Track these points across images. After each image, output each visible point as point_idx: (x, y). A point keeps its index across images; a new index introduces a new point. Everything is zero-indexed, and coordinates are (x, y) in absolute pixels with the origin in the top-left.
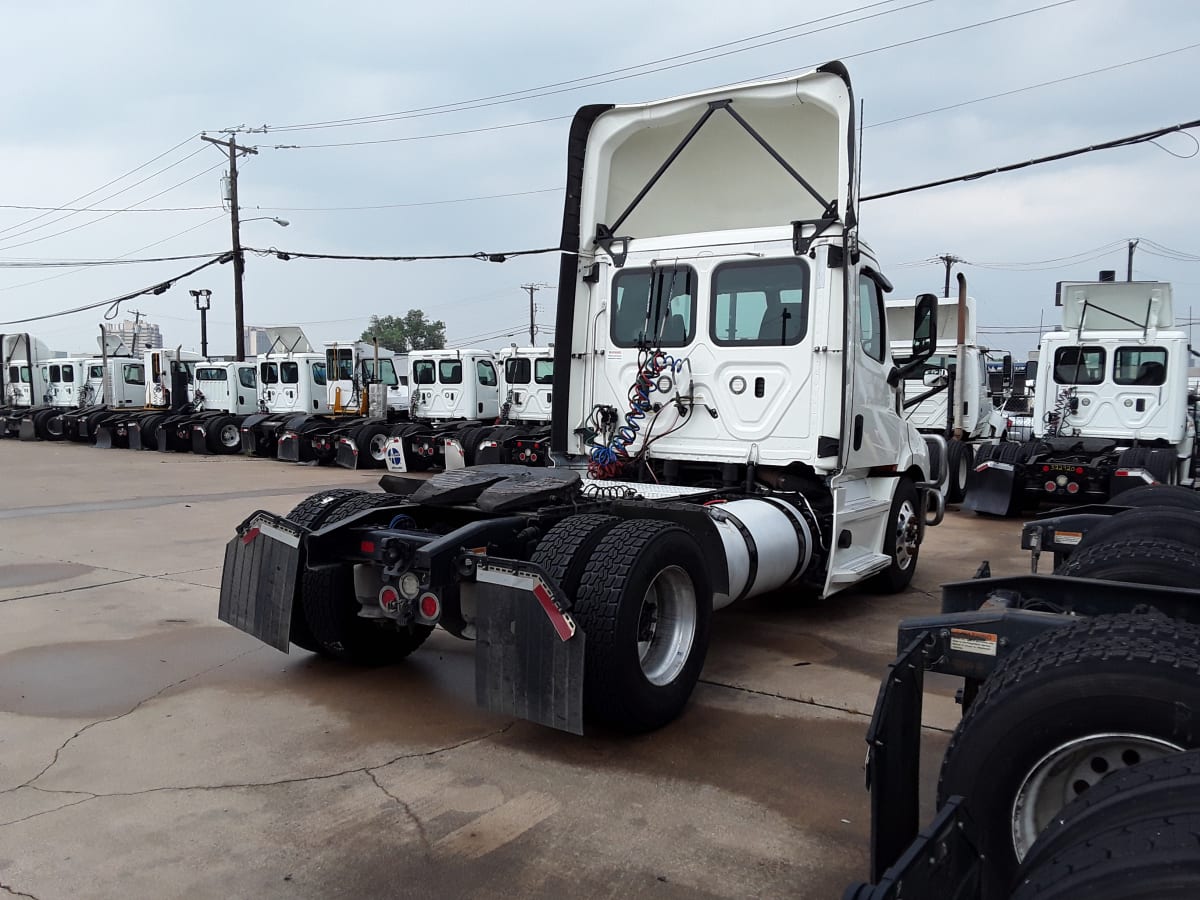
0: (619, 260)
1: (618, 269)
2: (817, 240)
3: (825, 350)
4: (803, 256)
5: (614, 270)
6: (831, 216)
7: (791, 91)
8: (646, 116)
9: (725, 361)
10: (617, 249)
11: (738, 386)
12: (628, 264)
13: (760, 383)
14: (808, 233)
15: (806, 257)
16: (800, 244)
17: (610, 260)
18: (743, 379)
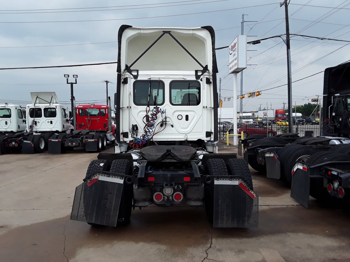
0: (136, 77)
1: (135, 80)
2: (202, 76)
3: (206, 107)
4: (198, 80)
5: (133, 80)
6: (206, 69)
7: (191, 32)
8: (142, 31)
9: (175, 110)
10: (135, 73)
11: (180, 117)
12: (139, 78)
13: (187, 117)
14: (200, 74)
15: (199, 80)
16: (198, 77)
17: (132, 77)
18: (181, 116)
